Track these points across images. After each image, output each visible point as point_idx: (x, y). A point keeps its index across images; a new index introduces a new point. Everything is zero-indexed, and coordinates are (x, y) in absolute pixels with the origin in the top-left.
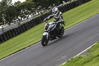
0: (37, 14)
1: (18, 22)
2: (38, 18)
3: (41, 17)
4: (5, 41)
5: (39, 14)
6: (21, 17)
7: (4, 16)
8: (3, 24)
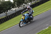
0: (33, 2)
1: (23, 6)
2: (34, 4)
3: (35, 4)
4: (16, 16)
5: (34, 3)
6: (25, 4)
7: (16, 3)
8: (15, 8)
